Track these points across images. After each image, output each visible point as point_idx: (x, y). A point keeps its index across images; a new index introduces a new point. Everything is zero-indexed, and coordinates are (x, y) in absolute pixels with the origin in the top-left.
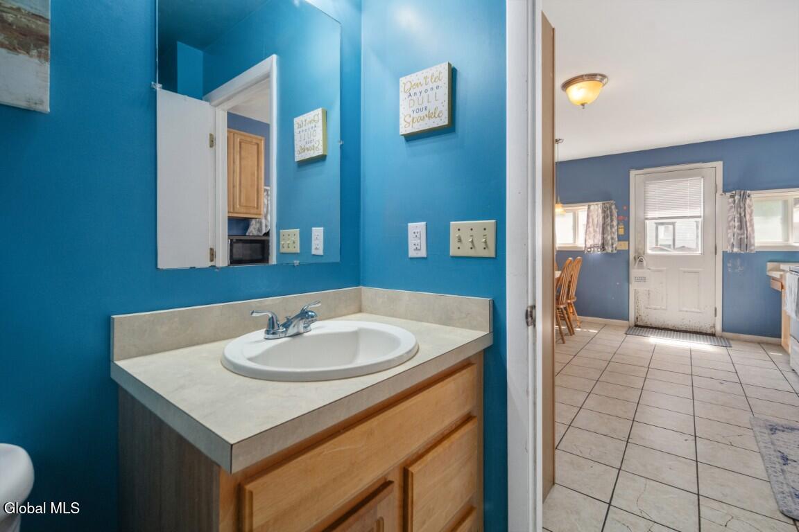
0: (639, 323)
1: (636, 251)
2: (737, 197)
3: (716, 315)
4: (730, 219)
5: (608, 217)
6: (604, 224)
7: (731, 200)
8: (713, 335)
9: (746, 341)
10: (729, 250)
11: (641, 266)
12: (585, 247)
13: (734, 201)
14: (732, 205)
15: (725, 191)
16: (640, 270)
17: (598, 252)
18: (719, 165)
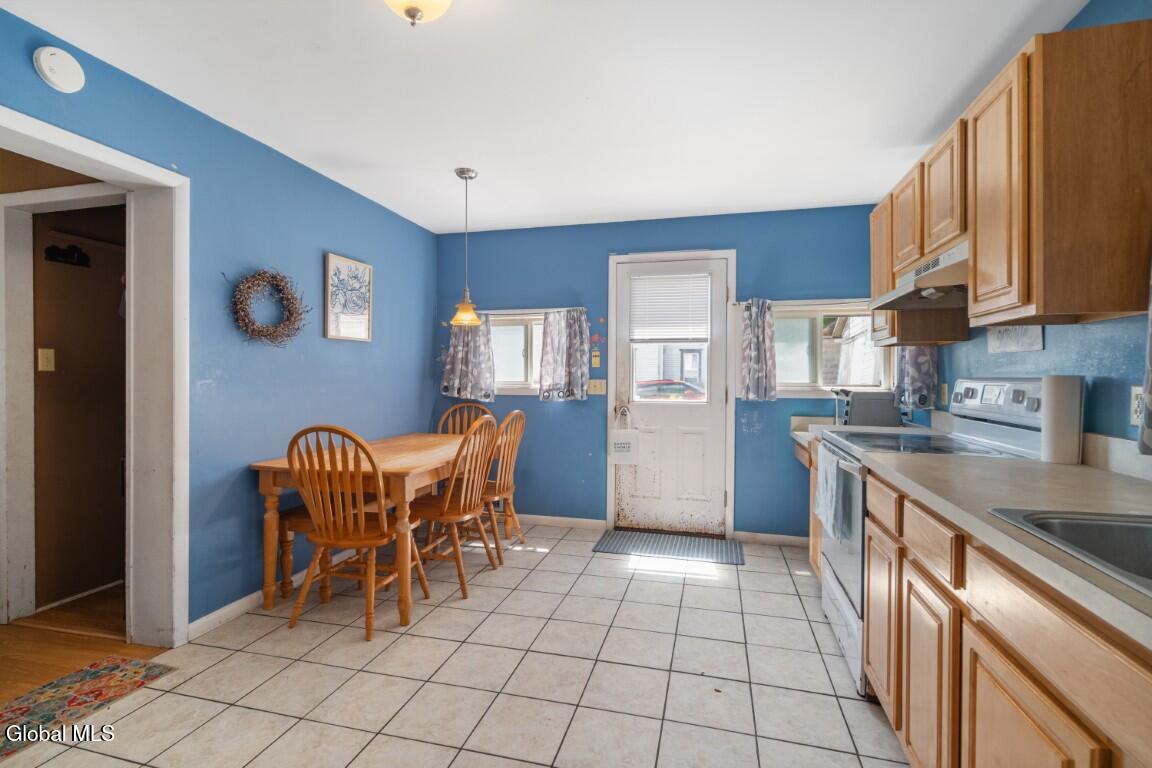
0: (622, 524)
1: (617, 397)
2: (754, 310)
3: (725, 505)
4: (745, 345)
5: (575, 337)
6: (570, 347)
7: (746, 314)
8: (722, 537)
9: (764, 544)
10: (742, 396)
11: (624, 425)
12: (541, 389)
13: (751, 315)
14: (748, 322)
15: (739, 299)
16: (623, 431)
17: (558, 398)
18: (731, 254)
